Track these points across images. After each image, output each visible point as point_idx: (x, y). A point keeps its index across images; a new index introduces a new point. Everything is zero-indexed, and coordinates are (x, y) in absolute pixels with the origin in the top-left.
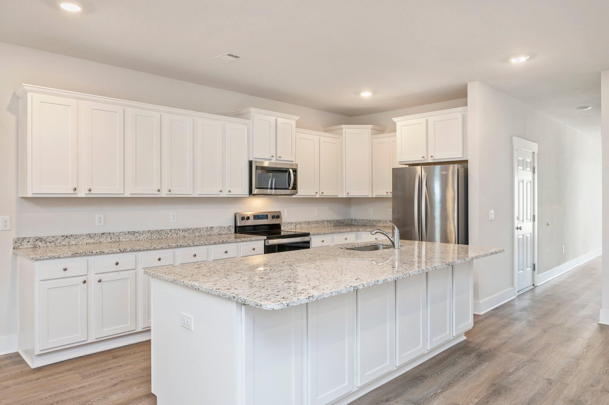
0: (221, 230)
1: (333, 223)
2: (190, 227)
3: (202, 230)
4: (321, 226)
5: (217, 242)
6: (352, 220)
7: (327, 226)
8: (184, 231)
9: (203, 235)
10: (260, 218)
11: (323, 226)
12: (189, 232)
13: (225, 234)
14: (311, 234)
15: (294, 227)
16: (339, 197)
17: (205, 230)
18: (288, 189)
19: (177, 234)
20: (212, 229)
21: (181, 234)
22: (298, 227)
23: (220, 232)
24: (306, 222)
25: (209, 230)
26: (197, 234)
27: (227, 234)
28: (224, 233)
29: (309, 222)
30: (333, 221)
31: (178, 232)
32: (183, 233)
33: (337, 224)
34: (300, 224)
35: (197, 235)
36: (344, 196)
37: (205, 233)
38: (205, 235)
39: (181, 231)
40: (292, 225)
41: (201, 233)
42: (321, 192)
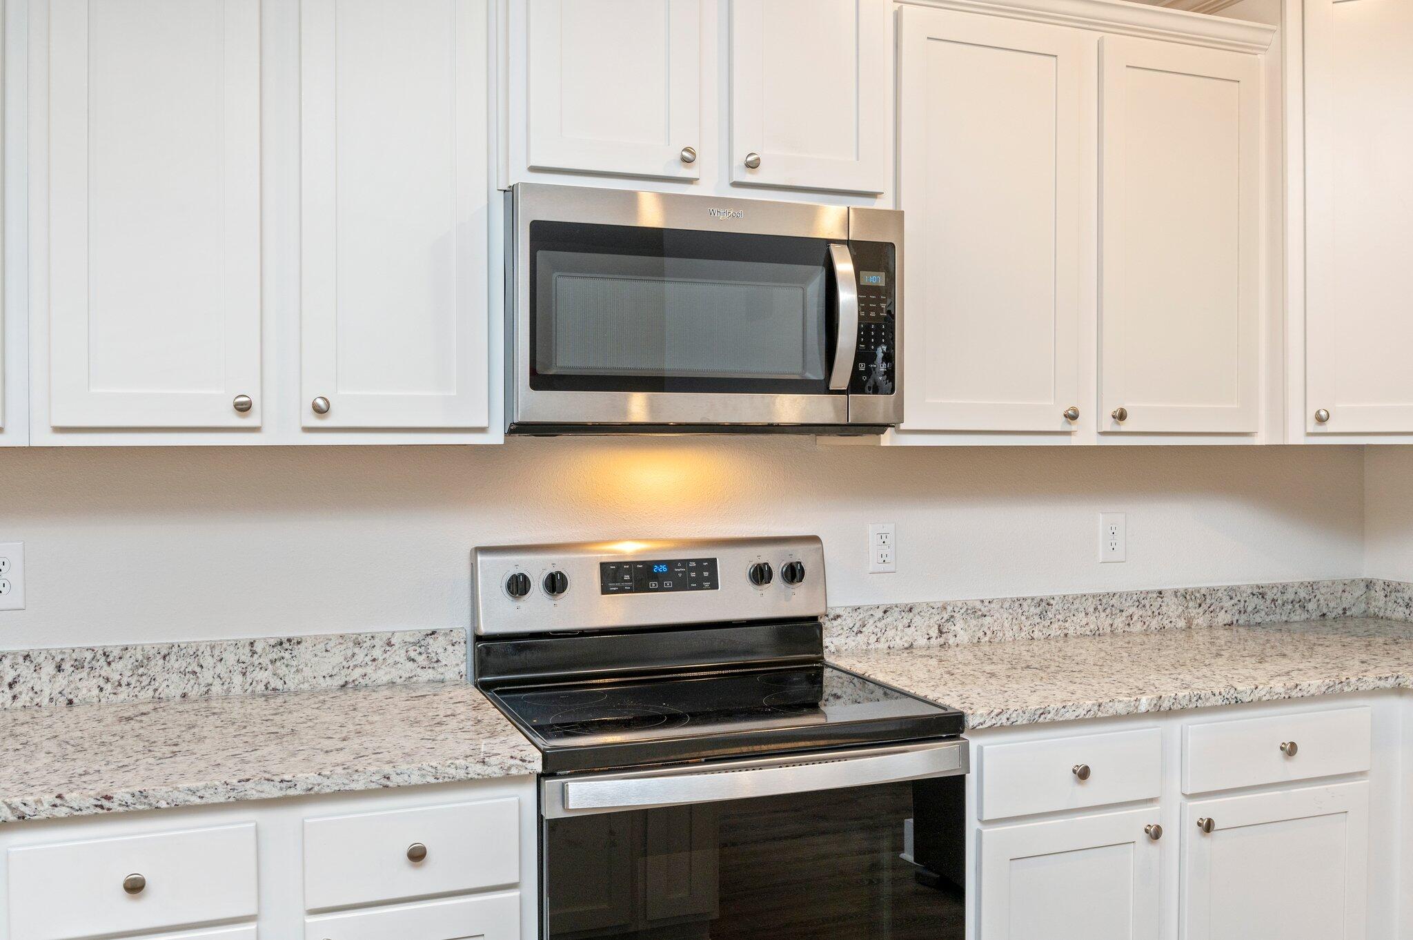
0: (360, 657)
1: (1227, 604)
2: (113, 643)
3: (208, 661)
4: (1137, 627)
5: (45, 811)
6: (1369, 585)
7: (1182, 623)
8: (67, 666)
9: (217, 689)
10: (653, 585)
11: (1154, 624)
12: (106, 671)
13: (392, 684)
14: (971, 722)
15: (934, 632)
16: (1260, 440)
17: (230, 658)
18: (823, 387)
19: (11, 686)
20: (287, 655)
21: (47, 684)
22: (964, 637)
23: (357, 674)
24: (1020, 601)
25: (265, 661)
26: (172, 686)
27: (409, 683)
28: (385, 679)
29: (1044, 604)
30: (1232, 592)
31: (25, 670)
32: (61, 680)
33: (1256, 610)
34: (974, 612)
35: (175, 692)
36: (1296, 437)
37: (238, 679)
38: (237, 690)
39: (49, 668)
40: (917, 620)
41: (206, 676)
42: (1112, 408)
